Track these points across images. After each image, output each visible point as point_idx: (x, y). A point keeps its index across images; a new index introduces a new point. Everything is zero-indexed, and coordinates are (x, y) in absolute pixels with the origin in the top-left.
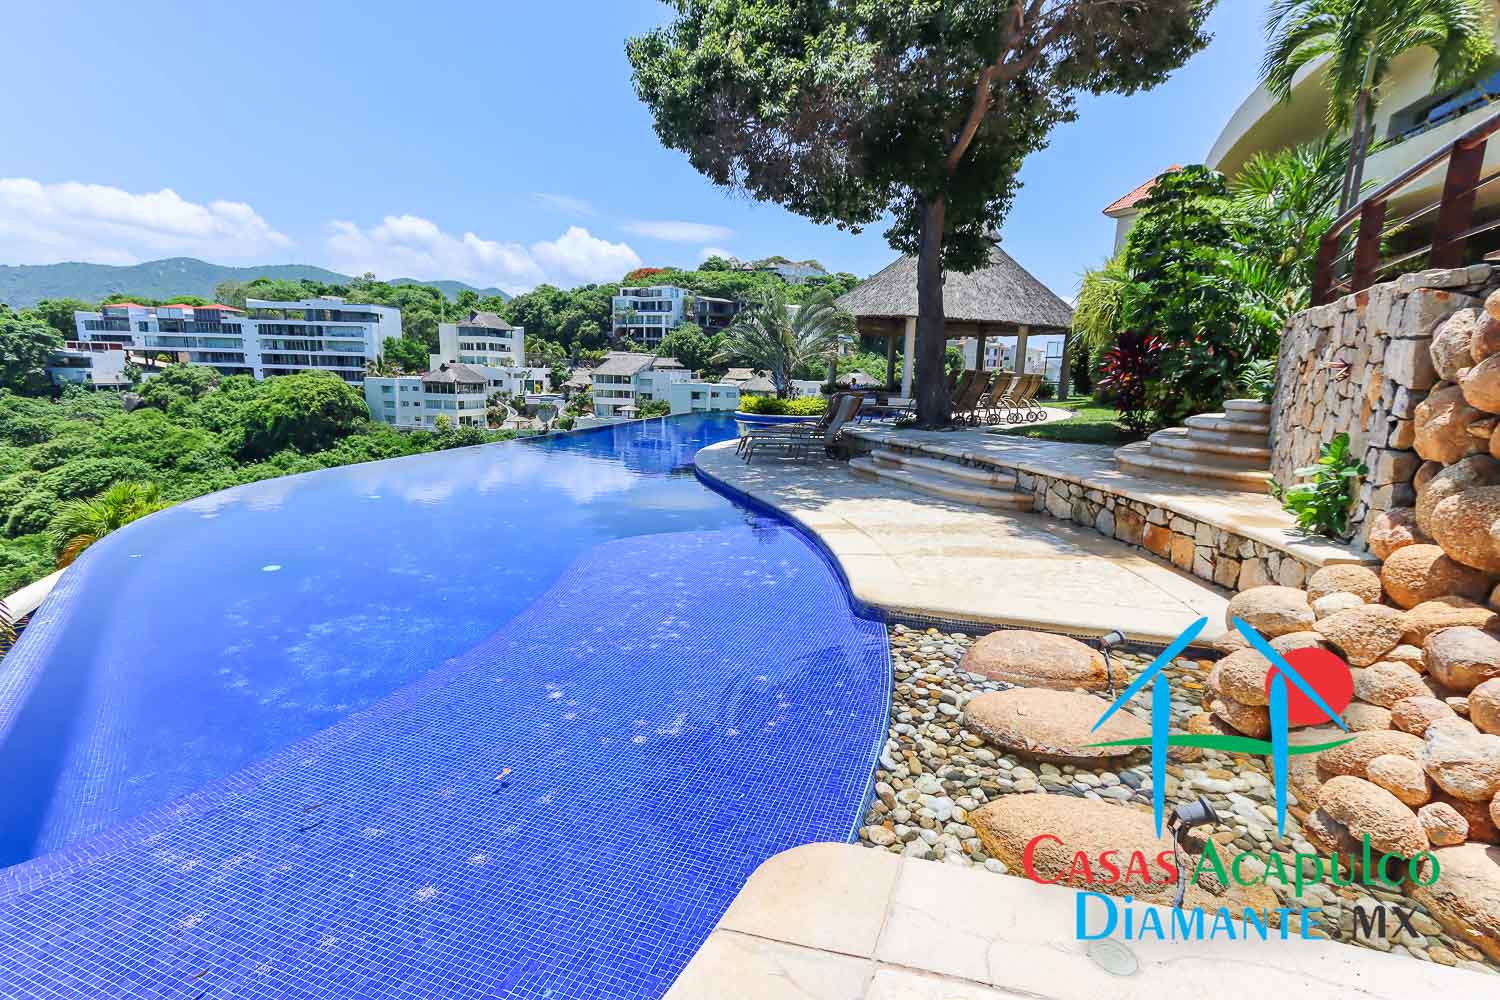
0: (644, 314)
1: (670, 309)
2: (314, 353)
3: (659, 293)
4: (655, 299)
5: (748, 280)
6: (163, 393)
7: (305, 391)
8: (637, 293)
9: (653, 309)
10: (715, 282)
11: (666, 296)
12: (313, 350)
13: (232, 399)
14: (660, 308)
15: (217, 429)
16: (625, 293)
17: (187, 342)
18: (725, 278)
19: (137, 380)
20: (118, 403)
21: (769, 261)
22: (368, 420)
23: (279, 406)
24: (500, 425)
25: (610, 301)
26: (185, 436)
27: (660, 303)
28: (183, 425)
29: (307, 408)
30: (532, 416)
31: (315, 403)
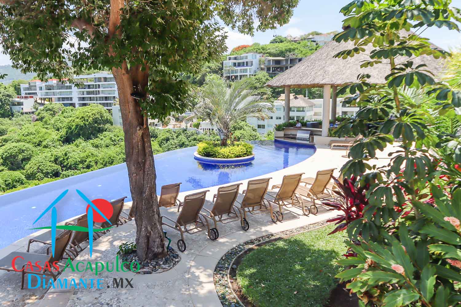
0: (239, 68)
1: (252, 65)
2: (96, 96)
3: (246, 57)
4: (245, 60)
5: (295, 46)
6: (43, 115)
7: (88, 113)
8: (235, 58)
9: (243, 65)
10: (277, 49)
11: (249, 59)
12: (96, 94)
13: (64, 117)
14: (247, 65)
15: (58, 130)
16: (230, 59)
17: (54, 94)
18: (282, 46)
19: (37, 109)
20: (30, 119)
21: (309, 35)
22: (112, 125)
23: (78, 120)
24: (167, 126)
25: (222, 64)
26: (46, 133)
27: (247, 62)
28: (47, 128)
29: (87, 120)
30: (182, 121)
31: (91, 119)
